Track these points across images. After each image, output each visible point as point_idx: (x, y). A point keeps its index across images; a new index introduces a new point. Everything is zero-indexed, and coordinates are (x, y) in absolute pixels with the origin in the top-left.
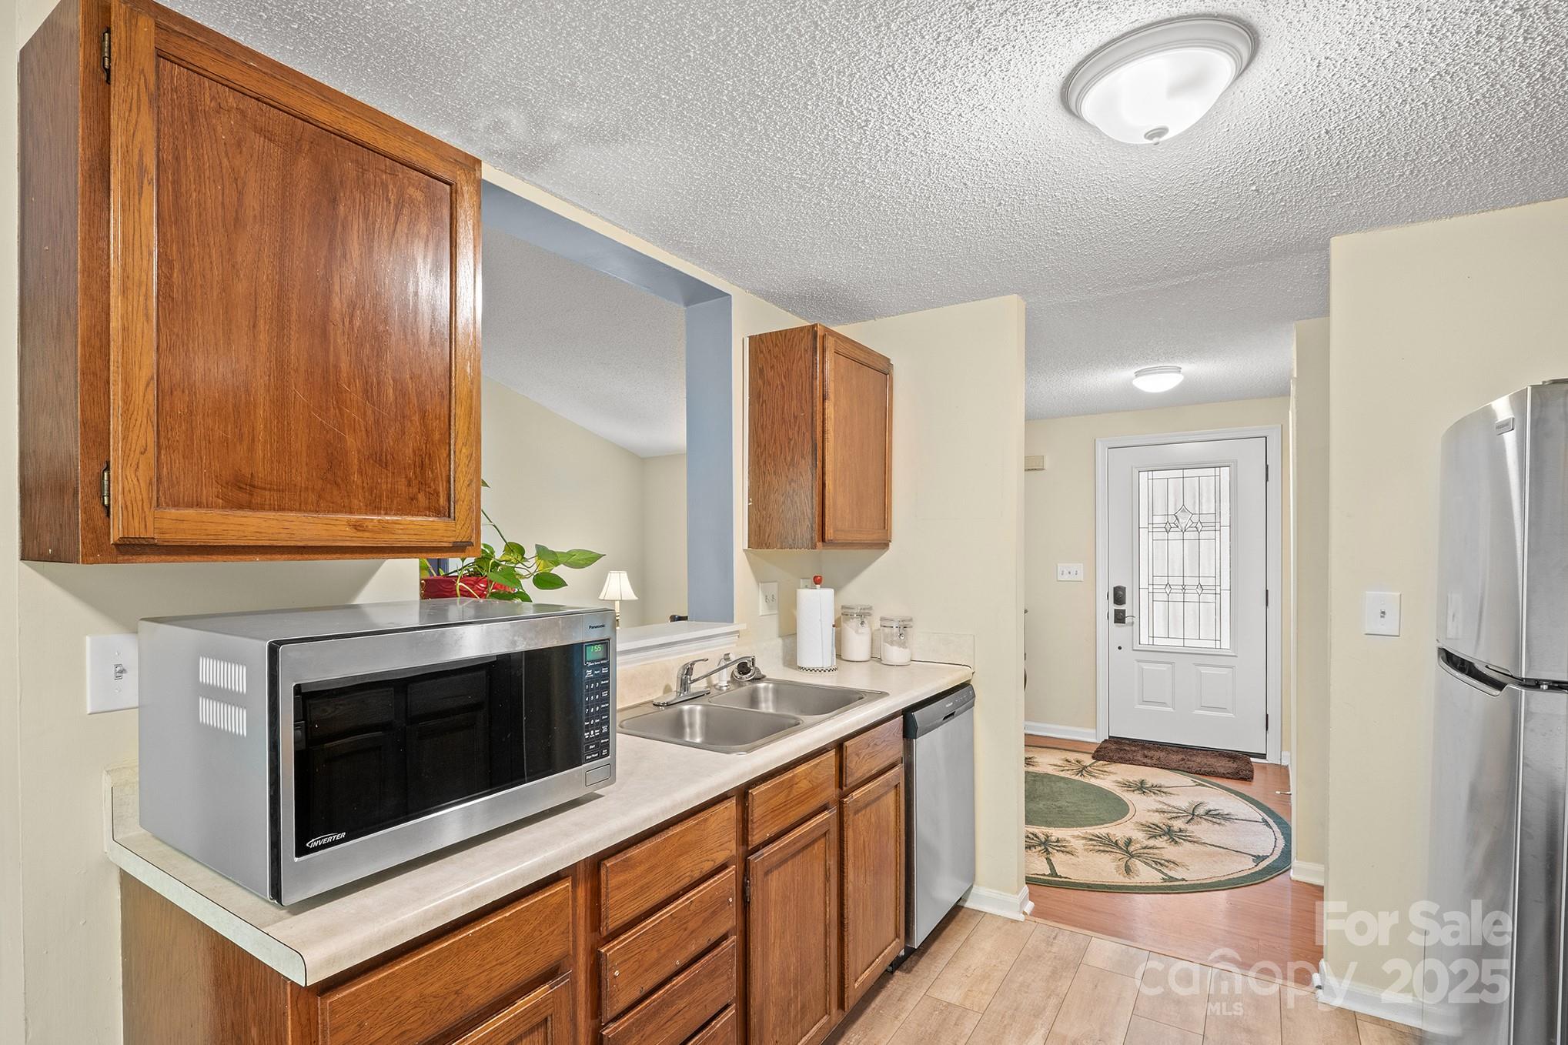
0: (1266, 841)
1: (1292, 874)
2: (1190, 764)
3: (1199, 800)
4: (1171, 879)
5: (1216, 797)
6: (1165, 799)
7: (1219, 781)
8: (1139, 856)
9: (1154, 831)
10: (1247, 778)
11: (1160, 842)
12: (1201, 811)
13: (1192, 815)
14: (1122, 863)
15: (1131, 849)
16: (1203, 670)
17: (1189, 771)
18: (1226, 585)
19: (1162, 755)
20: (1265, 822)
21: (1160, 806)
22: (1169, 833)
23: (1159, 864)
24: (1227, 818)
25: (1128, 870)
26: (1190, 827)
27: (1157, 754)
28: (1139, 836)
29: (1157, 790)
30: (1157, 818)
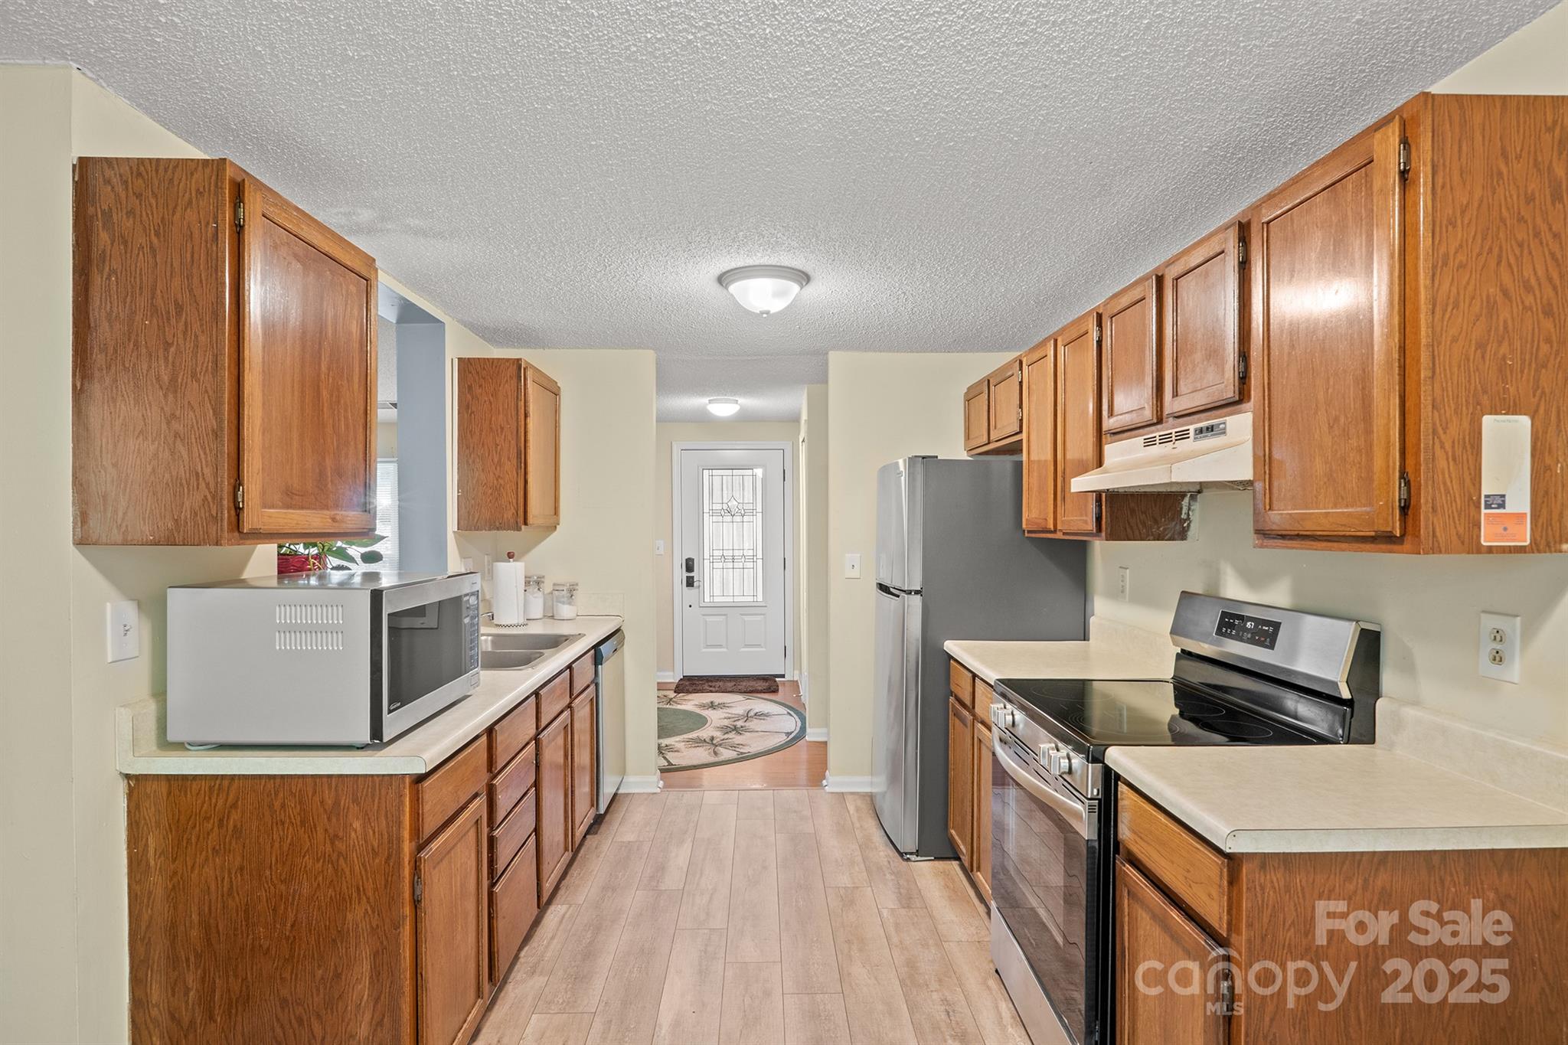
0: (791, 724)
1: (807, 738)
2: (740, 687)
3: (749, 708)
4: (742, 753)
5: (759, 704)
6: (729, 710)
7: (759, 695)
8: (720, 745)
9: (726, 730)
10: (775, 691)
11: (731, 735)
12: (752, 714)
13: (747, 717)
14: (711, 750)
15: (714, 742)
16: (746, 618)
17: (740, 692)
18: (760, 555)
19: (721, 684)
20: (789, 713)
21: (727, 715)
22: (735, 729)
23: (733, 747)
24: (767, 715)
25: (716, 753)
26: (747, 724)
27: (718, 684)
28: (718, 734)
29: (722, 706)
30: (726, 722)
